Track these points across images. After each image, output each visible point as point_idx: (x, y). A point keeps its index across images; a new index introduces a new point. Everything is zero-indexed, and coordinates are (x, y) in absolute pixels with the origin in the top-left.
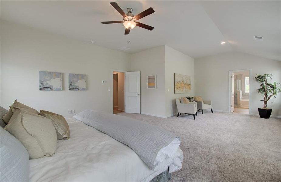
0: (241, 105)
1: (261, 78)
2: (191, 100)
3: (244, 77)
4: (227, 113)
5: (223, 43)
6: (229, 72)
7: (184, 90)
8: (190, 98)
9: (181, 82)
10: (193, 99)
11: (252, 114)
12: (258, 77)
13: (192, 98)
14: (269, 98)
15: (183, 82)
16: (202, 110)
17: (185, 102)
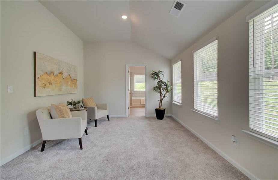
0: (133, 104)
1: (156, 75)
2: (77, 106)
3: (134, 75)
4: (124, 118)
5: (124, 17)
6: (126, 65)
7: (64, 88)
8: (74, 102)
9: (56, 72)
10: (81, 104)
11: (148, 115)
12: (154, 73)
13: (79, 102)
14: (164, 97)
15: (61, 73)
16: (96, 121)
17: (62, 115)
